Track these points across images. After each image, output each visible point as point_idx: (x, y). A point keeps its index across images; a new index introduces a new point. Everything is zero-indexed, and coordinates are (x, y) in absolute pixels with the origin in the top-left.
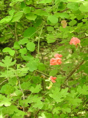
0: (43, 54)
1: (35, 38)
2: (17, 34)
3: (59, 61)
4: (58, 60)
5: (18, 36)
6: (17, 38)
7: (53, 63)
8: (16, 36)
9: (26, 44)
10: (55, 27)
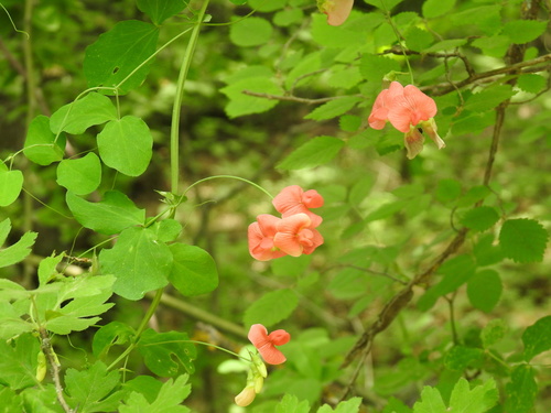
0: (208, 192)
1: (154, 88)
2: (38, 66)
3: (306, 236)
4: (299, 227)
5: (46, 80)
6: (36, 93)
7: (268, 245)
8: (33, 77)
9: (94, 130)
10: (280, 20)
